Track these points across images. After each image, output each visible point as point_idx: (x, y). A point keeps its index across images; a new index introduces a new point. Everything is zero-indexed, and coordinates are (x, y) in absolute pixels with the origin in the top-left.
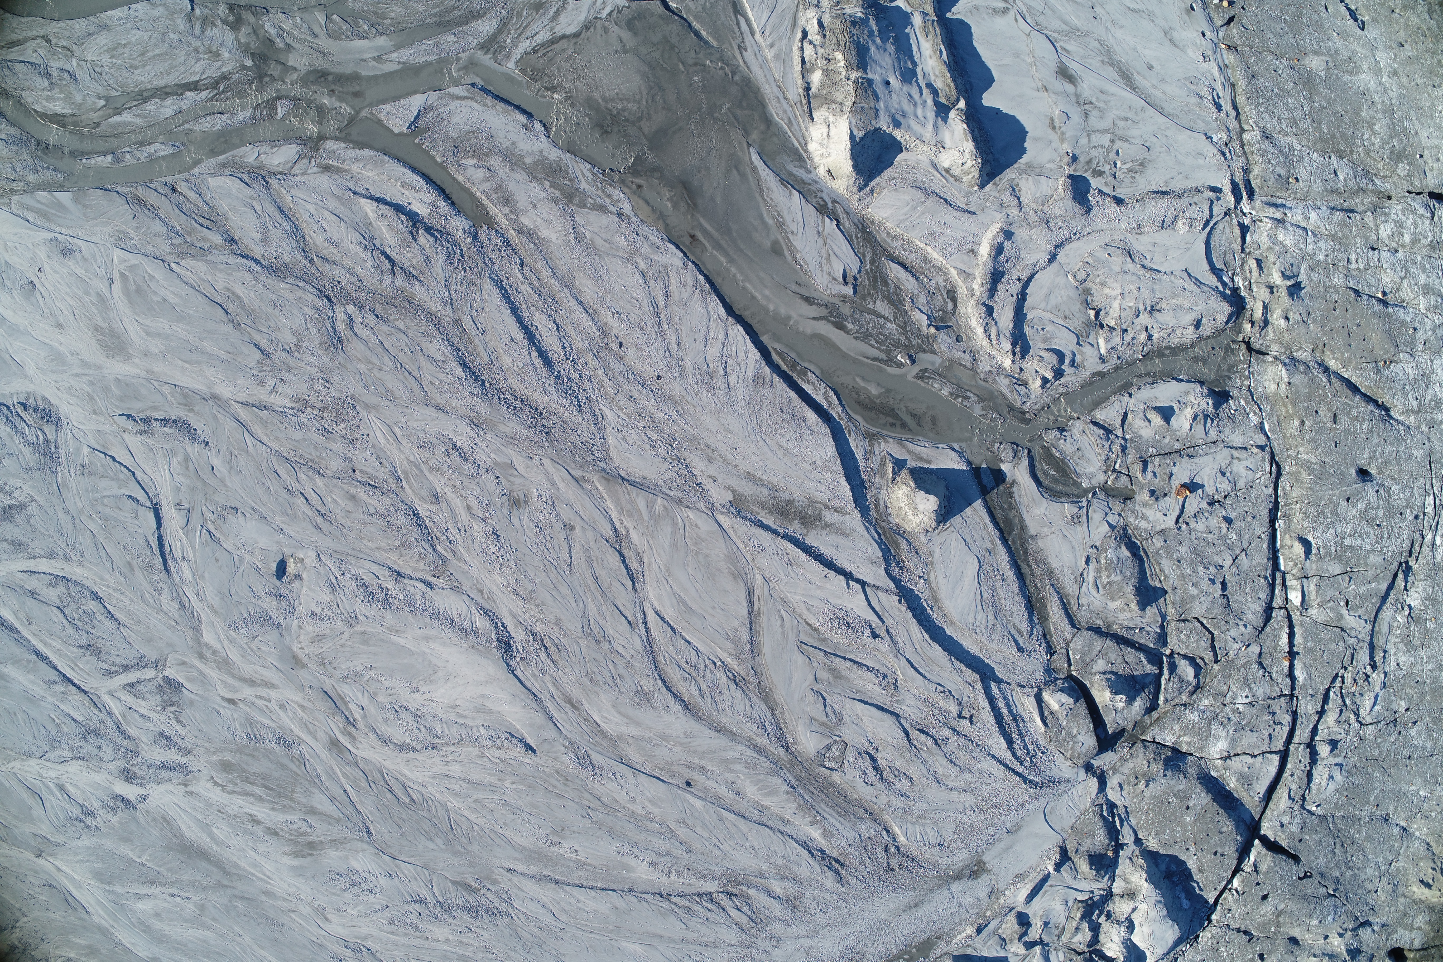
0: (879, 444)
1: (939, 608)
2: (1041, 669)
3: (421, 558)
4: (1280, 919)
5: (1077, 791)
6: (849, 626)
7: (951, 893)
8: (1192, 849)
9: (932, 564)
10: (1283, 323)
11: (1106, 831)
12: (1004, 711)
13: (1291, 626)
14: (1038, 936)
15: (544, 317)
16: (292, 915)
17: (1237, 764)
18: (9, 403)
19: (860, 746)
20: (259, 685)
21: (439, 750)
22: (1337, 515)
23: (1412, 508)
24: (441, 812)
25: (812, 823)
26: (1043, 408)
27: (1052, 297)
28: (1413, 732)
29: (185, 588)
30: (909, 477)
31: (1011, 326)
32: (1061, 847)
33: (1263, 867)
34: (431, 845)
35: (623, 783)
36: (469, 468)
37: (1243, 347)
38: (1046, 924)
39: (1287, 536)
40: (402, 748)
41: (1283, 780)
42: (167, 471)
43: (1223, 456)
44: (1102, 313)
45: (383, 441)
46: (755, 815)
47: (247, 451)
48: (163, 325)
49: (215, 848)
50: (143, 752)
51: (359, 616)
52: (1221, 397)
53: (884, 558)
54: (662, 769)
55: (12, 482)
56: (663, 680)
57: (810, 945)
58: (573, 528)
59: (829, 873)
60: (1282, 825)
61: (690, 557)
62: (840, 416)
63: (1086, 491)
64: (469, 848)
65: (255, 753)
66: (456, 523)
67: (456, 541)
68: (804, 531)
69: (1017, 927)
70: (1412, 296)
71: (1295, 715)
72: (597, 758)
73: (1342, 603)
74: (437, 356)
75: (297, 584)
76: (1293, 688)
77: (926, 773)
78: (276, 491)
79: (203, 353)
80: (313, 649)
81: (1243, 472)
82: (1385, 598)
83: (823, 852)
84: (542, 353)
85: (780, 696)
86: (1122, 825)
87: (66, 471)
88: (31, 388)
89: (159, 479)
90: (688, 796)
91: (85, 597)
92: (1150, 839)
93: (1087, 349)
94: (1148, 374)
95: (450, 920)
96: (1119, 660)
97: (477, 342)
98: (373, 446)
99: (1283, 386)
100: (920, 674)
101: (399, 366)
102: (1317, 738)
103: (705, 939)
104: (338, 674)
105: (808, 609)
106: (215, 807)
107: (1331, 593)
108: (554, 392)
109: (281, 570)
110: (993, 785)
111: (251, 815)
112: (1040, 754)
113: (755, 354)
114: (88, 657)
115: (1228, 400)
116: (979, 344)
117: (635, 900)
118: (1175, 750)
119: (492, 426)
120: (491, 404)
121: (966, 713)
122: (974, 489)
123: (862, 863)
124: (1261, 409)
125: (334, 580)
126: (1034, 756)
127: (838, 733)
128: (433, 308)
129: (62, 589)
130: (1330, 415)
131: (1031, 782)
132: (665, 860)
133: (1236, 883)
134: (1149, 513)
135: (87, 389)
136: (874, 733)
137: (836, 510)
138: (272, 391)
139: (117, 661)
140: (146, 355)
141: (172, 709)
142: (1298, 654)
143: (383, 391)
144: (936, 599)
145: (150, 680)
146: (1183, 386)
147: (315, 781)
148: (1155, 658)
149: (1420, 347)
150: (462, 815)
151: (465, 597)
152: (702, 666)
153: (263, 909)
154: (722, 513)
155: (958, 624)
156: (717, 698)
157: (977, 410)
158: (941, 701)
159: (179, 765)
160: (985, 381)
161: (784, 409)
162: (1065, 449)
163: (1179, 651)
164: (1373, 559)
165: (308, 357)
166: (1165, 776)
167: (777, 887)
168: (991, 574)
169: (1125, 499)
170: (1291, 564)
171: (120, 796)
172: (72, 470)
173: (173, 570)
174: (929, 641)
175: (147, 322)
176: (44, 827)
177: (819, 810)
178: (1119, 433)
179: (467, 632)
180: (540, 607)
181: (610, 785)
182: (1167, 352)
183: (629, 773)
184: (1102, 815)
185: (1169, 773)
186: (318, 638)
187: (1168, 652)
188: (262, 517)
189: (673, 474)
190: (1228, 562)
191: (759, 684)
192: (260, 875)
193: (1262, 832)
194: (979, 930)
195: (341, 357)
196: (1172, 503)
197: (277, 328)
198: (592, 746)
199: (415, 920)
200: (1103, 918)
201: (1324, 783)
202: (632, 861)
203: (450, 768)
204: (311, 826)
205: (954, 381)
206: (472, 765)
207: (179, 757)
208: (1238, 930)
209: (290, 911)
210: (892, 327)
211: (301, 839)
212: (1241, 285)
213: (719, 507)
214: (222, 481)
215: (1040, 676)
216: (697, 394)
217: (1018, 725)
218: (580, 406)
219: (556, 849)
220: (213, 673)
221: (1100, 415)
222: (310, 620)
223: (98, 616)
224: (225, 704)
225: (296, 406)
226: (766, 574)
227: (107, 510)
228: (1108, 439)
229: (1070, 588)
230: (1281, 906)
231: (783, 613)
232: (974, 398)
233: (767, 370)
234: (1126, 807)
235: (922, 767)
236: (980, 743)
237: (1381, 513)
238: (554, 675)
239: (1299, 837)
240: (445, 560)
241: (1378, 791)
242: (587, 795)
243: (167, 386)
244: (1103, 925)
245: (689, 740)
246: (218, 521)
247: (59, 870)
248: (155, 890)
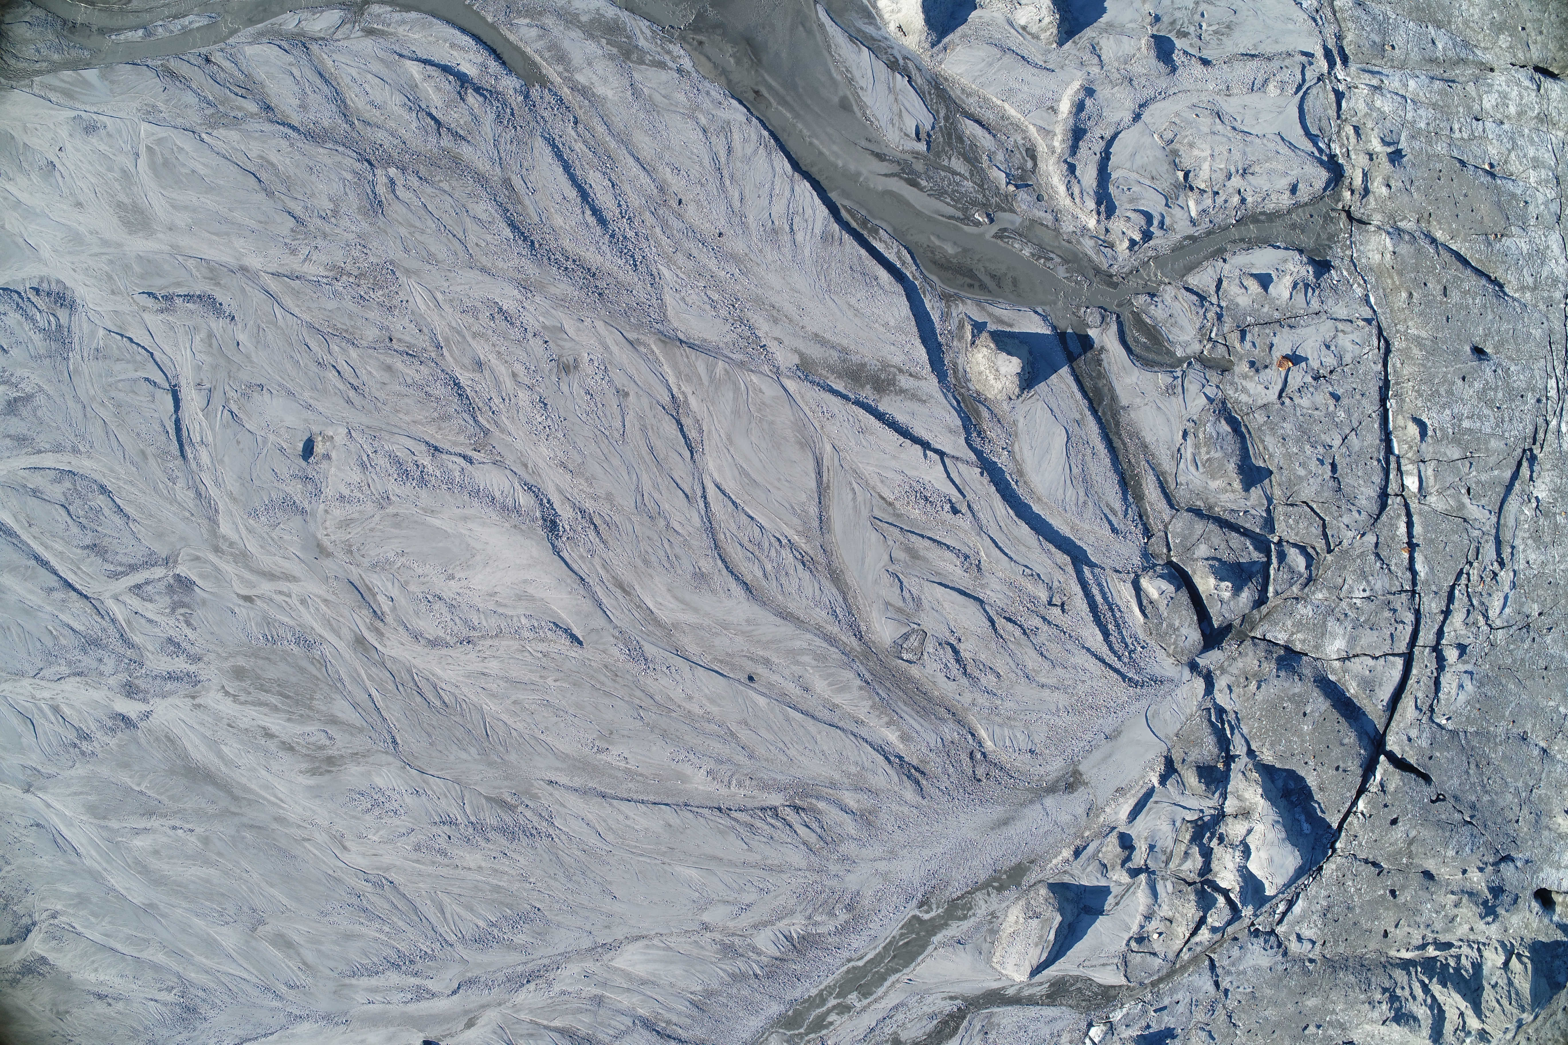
0: (957, 305)
1: (1025, 482)
2: (1138, 553)
3: (461, 431)
4: (1413, 848)
5: (1182, 692)
6: (926, 499)
7: (1044, 809)
8: (1311, 763)
9: (1016, 435)
10: (1384, 190)
11: (1215, 739)
12: (1099, 598)
13: (1409, 515)
14: (1142, 862)
15: (598, 175)
16: (306, 844)
17: (1356, 666)
18: (21, 289)
19: (940, 636)
20: (279, 578)
21: (475, 645)
22: (1453, 394)
23: (1533, 390)
24: (476, 717)
25: (889, 724)
26: (1131, 272)
27: (1138, 156)
28: (1549, 639)
29: (202, 475)
30: (989, 340)
31: (1095, 184)
32: (1166, 757)
33: (1391, 787)
34: (464, 755)
35: (678, 677)
36: (515, 333)
37: (1344, 215)
38: (1152, 847)
39: (1400, 417)
40: (434, 643)
41: (1408, 687)
42: (189, 350)
43: (1326, 328)
44: (1191, 175)
45: (423, 307)
46: (825, 714)
47: (275, 324)
48: (191, 197)
49: (223, 769)
50: (148, 663)
51: (391, 496)
52: (1322, 267)
53: (964, 427)
54: (721, 662)
55: (19, 372)
56: (724, 561)
57: (887, 869)
58: (627, 394)
59: (907, 783)
60: (1410, 740)
61: (753, 425)
62: (914, 276)
63: (1180, 361)
64: (506, 757)
65: (271, 657)
66: (500, 392)
67: (500, 412)
68: (877, 397)
69: (1119, 850)
70: (1521, 169)
71: (1418, 613)
72: (650, 650)
73: (1464, 491)
74: (484, 217)
75: (324, 465)
76: (1414, 584)
77: (1014, 667)
78: (306, 365)
79: (233, 223)
80: (340, 536)
81: (1349, 346)
82: (1509, 488)
83: (901, 758)
84: (596, 212)
85: (852, 578)
86: (1232, 734)
87: (79, 357)
88: (44, 271)
89: (179, 358)
90: (751, 693)
91: (93, 491)
92: (1265, 750)
93: (1176, 211)
94: (1242, 240)
95: (483, 844)
96: (1223, 545)
97: (527, 202)
98: (413, 312)
99: (1388, 256)
100: (1006, 554)
101: (442, 228)
102: (1444, 642)
103: (769, 862)
104: (366, 562)
105: (882, 482)
106: (226, 721)
107: (1450, 479)
108: (608, 251)
109: (308, 450)
110: (1089, 682)
111: (264, 728)
112: (1139, 649)
113: (823, 211)
114: (93, 558)
115: (1329, 271)
116: (1062, 203)
117: (690, 816)
118: (1287, 648)
119: (541, 288)
120: (540, 266)
121: (1057, 600)
122: (1060, 356)
123: (945, 772)
124: (1365, 281)
125: (365, 458)
126: (1134, 651)
127: (916, 621)
128: (481, 167)
129: (67, 484)
130: (1439, 287)
131: (1130, 679)
132: (724, 767)
133: (1361, 805)
134: (1250, 385)
135: (106, 268)
136: (956, 621)
137: (911, 375)
138: (305, 260)
139: (125, 560)
140: (171, 229)
141: (182, 611)
142: (1418, 545)
143: (425, 254)
144: (1021, 473)
145: (159, 580)
146: (1281, 253)
147: (337, 685)
148: (1262, 545)
149: (1533, 222)
150: (499, 720)
151: (508, 472)
152: (767, 544)
153: (275, 839)
154: (788, 377)
155: (1046, 500)
156: (783, 580)
157: (1061, 272)
158: (1029, 586)
159: (188, 674)
160: (1069, 242)
161: (854, 268)
162: (1156, 315)
163: (1287, 538)
164: (1494, 443)
165: (345, 222)
166: (1278, 676)
167: (850, 799)
168: (1080, 446)
169: (1223, 371)
170: (1406, 446)
171: (120, 714)
172: (85, 355)
173: (190, 456)
174: (1015, 518)
175: (174, 195)
176: (34, 757)
177: (897, 709)
178: (1214, 300)
179: (509, 510)
180: (590, 481)
181: (664, 681)
182: (1262, 218)
183: (684, 666)
184: (1210, 720)
185: (1282, 674)
186: (346, 524)
187: (1276, 539)
188: (290, 394)
189: (735, 336)
190: (1337, 442)
191: (829, 565)
192: (273, 799)
193: (1388, 748)
194: (1077, 853)
195: (381, 221)
196: (1274, 376)
197: (313, 195)
198: (645, 636)
199: (444, 845)
200: (1215, 841)
201: (1454, 692)
202: (688, 770)
203: (487, 665)
204: (330, 738)
205: (1035, 241)
206: (511, 661)
207: (187, 666)
208: (1366, 861)
209: (304, 839)
210: (968, 184)
211: (319, 754)
212: (1338, 152)
213: (785, 371)
214: (248, 357)
215: (1137, 560)
216: (761, 251)
217: (1114, 616)
218: (636, 265)
219: (603, 757)
220: (228, 568)
221: (1193, 280)
222: (337, 503)
223: (106, 511)
224: (241, 602)
225: (331, 274)
226: (836, 442)
227: (121, 395)
228: (1202, 306)
229: (1167, 465)
230: (1413, 833)
231: (855, 485)
232: (1057, 260)
233: (836, 227)
234: (1236, 713)
235: (1010, 660)
236: (1073, 634)
237: (1500, 395)
238: (604, 556)
239: (1428, 753)
240: (487, 432)
241: (1513, 704)
242: (638, 693)
243: (192, 261)
244: (1215, 851)
245: (753, 627)
246: (242, 400)
247: (49, 806)
248: (154, 823)
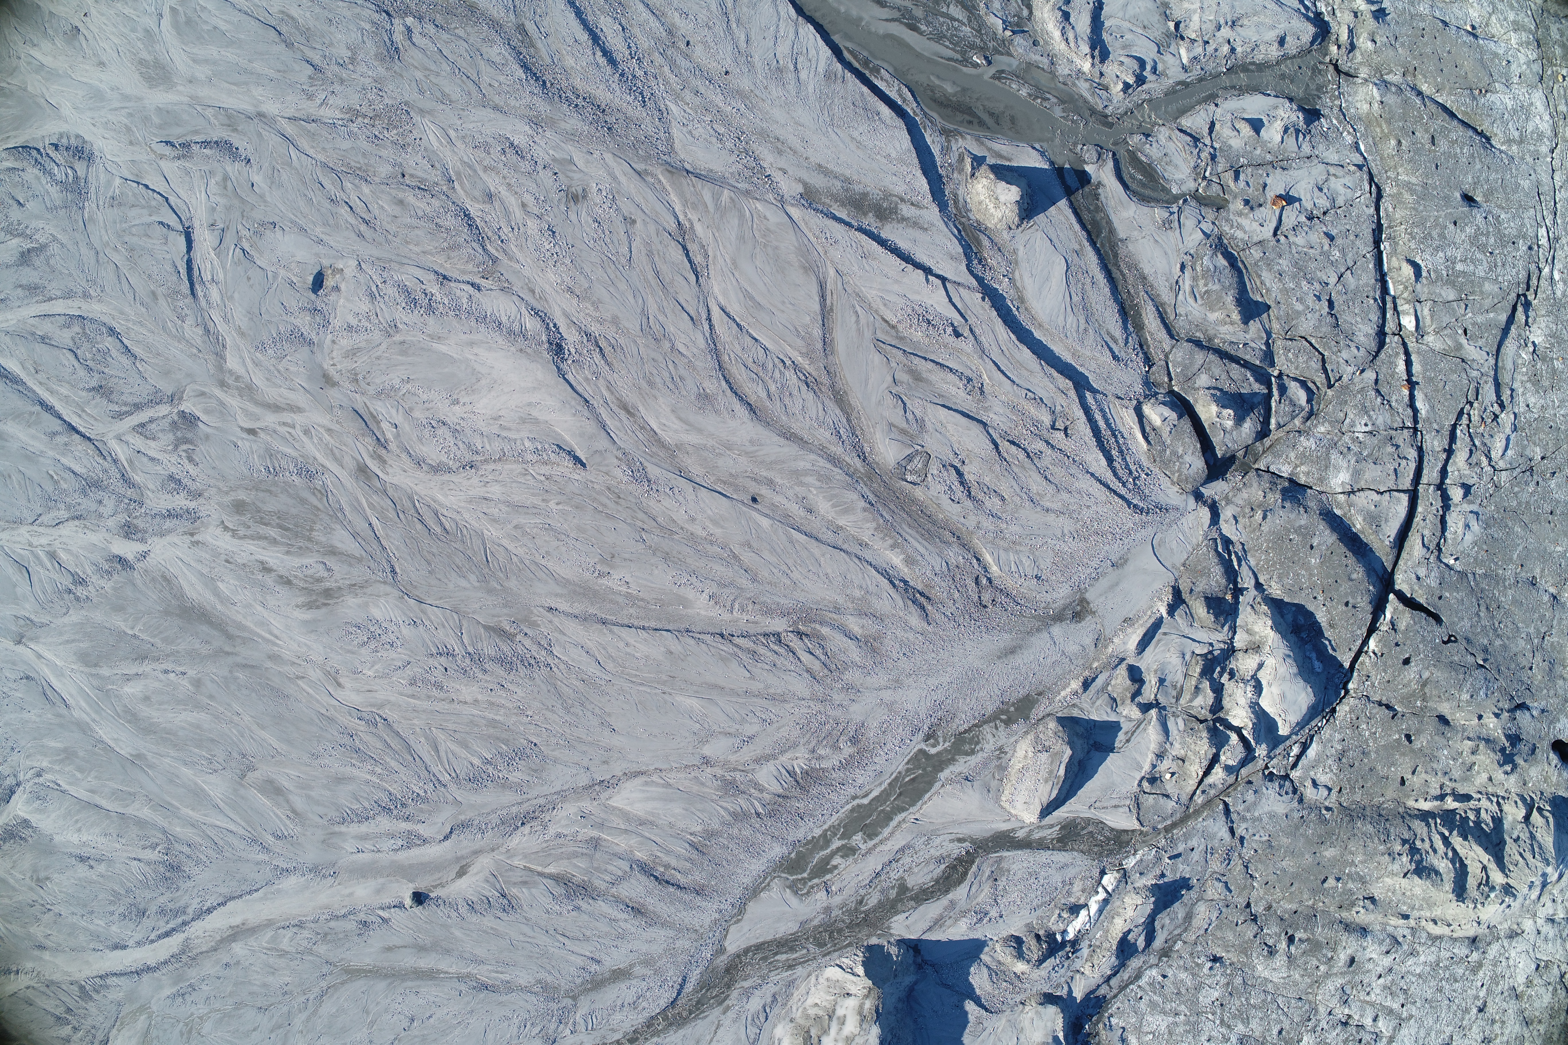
0: (957, 140)
1: (1026, 309)
2: (1139, 381)
3: (470, 259)
4: (1427, 690)
5: (1188, 521)
6: (929, 322)
7: (1052, 638)
8: (1320, 598)
9: (1017, 263)
10: (1370, 44)
11: (1222, 570)
12: (1102, 424)
13: (1407, 354)
14: (1153, 697)
15: (609, 20)
16: (300, 682)
17: (1363, 500)
18: (40, 146)
19: (944, 458)
20: (284, 409)
21: (477, 469)
22: (1445, 238)
23: (1524, 237)
24: (477, 542)
25: (893, 547)
26: (1126, 113)
27: (1130, 7)
28: (1553, 484)
29: (212, 312)
30: (989, 171)
31: (1089, 31)
32: (1174, 587)
33: (1402, 625)
34: (463, 583)
35: (681, 499)
36: (525, 166)
37: (1331, 68)
38: (1162, 681)
39: (1394, 259)
40: (436, 469)
41: (1414, 525)
42: (203, 193)
43: (1318, 171)
44: (1182, 25)
45: (435, 144)
46: (829, 536)
47: (290, 165)
48: (213, 51)
49: (219, 607)
50: (148, 501)
51: (398, 325)
52: (1313, 115)
53: (965, 255)
54: (725, 483)
55: (34, 224)
56: (727, 382)
57: (892, 699)
58: (634, 222)
59: (913, 608)
60: (1418, 578)
61: (758, 250)
62: (914, 112)
63: (1176, 198)
64: (506, 584)
65: (273, 489)
66: (509, 221)
67: (509, 240)
68: (879, 225)
69: (1129, 682)
70: (1502, 32)
71: (1420, 450)
72: (653, 471)
73: (1460, 331)
74: (497, 59)
75: (333, 297)
76: (1416, 421)
77: (1018, 490)
78: (319, 203)
79: (252, 74)
80: (346, 365)
81: (1342, 190)
82: (1506, 331)
83: (905, 582)
84: (606, 53)
85: (855, 399)
86: (1240, 565)
87: (94, 206)
88: (64, 128)
89: (194, 201)
90: (754, 514)
91: (102, 334)
92: (1273, 584)
93: (1168, 58)
94: (1233, 87)
95: (480, 675)
96: (1224, 376)
97: (539, 45)
98: (426, 149)
99: (1376, 106)
100: (1009, 378)
101: (457, 71)
102: (1448, 481)
103: (772, 691)
104: (371, 390)
105: (885, 305)
106: (223, 557)
107: (1446, 319)
108: (617, 89)
109: (318, 282)
110: (1094, 508)
111: (262, 563)
112: (1144, 476)
113: (825, 52)
114: (98, 399)
115: (1319, 119)
116: (1057, 48)
117: (692, 642)
118: (1291, 481)
119: (551, 123)
120: (551, 101)
121: (1060, 424)
122: (1058, 189)
123: (950, 597)
124: (1354, 130)
125: (374, 289)
126: (1138, 478)
127: (920, 442)
128: (496, 15)
129: (77, 329)
130: (1427, 136)
131: (1135, 506)
132: (727, 591)
133: (1372, 644)
134: (1244, 222)
135: (125, 121)
136: (959, 443)
137: (912, 204)
138: (322, 104)
139: (130, 400)
140: (191, 82)
141: (185, 447)
142: (1418, 383)
143: (439, 95)
144: (1022, 300)
145: (164, 417)
146: (1271, 101)
147: (337, 515)
148: (1263, 377)
149: (1516, 80)
150: (499, 545)
151: (515, 298)
152: (771, 365)
153: (268, 679)
154: (792, 205)
155: (1047, 326)
156: (787, 400)
157: (1058, 112)
158: (1032, 410)
159: (188, 511)
160: (1064, 84)
161: (856, 103)
162: (1151, 154)
163: (1287, 372)
164: (1488, 287)
165: (362, 68)
166: (1284, 507)
167: (854, 625)
168: (1080, 276)
169: (1218, 209)
170: (1401, 287)
171: (117, 556)
172: (101, 203)
173: (200, 294)
174: (1017, 342)
175: (195, 50)
176: (27, 606)
177: (901, 531)
178: (1207, 141)
179: (515, 334)
180: (596, 305)
181: (667, 502)
182: (1252, 67)
183: (688, 487)
184: (1216, 550)
185: (1288, 505)
186: (352, 353)
187: (1276, 373)
188: (302, 230)
189: (741, 166)
190: (1333, 280)
191: (833, 386)
192: (268, 636)
193: (1397, 587)
194: (1086, 685)
195: (397, 67)
196: (1269, 214)
197: (331, 44)
198: (648, 457)
199: (440, 678)
200: (1226, 676)
201: (1460, 531)
202: (690, 593)
203: (489, 489)
204: (329, 570)
205: (1032, 82)
206: (514, 485)
207: (187, 503)
208: (1380, 704)
209: (298, 677)
210: (967, 30)
211: (317, 587)
212: (1323, 10)
213: (789, 199)
214: (262, 197)
215: (1138, 388)
216: (766, 88)
217: (1117, 442)
218: (644, 102)
219: (604, 581)
220: (233, 402)
221: (1186, 122)
222: (345, 333)
223: (114, 353)
224: (245, 435)
225: (347, 116)
226: (840, 267)
227: (135, 240)
228: (1196, 147)
229: (1166, 296)
230: (1426, 675)
231: (858, 308)
232: (1054, 100)
233: (839, 66)
234: (1243, 545)
235: (1014, 483)
236: (1077, 459)
237: (1492, 240)
238: (609, 378)
239: (1438, 593)
240: (495, 260)
241: (1521, 548)
242: (640, 515)
243: (210, 110)
244: (1226, 686)
245: (756, 448)
246: (254, 238)
247: (40, 656)
248: (147, 667)
